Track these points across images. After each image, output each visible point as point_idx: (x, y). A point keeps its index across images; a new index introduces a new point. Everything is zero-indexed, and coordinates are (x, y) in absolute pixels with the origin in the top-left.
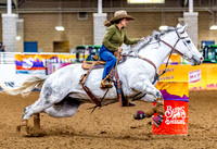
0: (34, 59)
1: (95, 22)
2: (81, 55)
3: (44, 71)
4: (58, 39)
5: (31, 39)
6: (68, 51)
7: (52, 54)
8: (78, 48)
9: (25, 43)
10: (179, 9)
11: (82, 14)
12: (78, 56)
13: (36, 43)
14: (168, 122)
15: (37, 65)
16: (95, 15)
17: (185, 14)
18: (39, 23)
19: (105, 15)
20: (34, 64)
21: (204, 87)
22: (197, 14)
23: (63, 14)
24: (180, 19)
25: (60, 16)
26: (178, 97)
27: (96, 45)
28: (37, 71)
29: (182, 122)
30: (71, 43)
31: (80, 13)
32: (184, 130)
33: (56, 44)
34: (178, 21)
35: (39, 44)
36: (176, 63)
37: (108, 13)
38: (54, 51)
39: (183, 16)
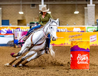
0: (7, 29)
1: (40, 9)
3: (12, 35)
4: (20, 18)
5: (6, 18)
6: (25, 25)
7: (17, 26)
8: (31, 23)
9: (2, 21)
10: (85, 2)
12: (30, 27)
13: (8, 20)
14: (79, 63)
15: (9, 32)
16: (40, 5)
17: (88, 5)
18: (10, 10)
20: (7, 32)
22: (94, 5)
23: (23, 5)
24: (85, 8)
25: (21, 6)
26: (84, 49)
28: (9, 36)
30: (27, 21)
31: (32, 5)
32: (87, 67)
33: (19, 21)
34: (84, 9)
35: (10, 21)
36: (83, 31)
37: (47, 5)
38: (18, 25)
39: (87, 7)
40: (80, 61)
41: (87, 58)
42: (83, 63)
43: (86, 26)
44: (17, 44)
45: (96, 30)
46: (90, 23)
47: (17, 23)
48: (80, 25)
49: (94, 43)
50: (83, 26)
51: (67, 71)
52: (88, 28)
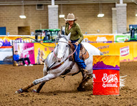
0: (4, 40)
1: (49, 11)
2: (39, 36)
3: (11, 49)
4: (22, 25)
5: (1, 25)
6: (29, 34)
7: (17, 36)
8: (37, 31)
10: (112, 1)
11: (40, 6)
12: (36, 37)
13: (5, 28)
14: (104, 86)
15: (6, 45)
16: (49, 6)
17: (117, 5)
18: (8, 13)
19: (57, 6)
20: (4, 44)
21: (131, 59)
22: (126, 5)
23: (25, 5)
24: (113, 9)
25: (23, 7)
26: (112, 67)
27: (50, 29)
28: (5, 49)
29: (115, 86)
30: (31, 28)
31: (38, 5)
32: (116, 92)
33: (20, 28)
34: (111, 11)
35: (7, 29)
36: (111, 42)
37: (59, 5)
38: (19, 34)
39: (115, 7)
40: (106, 83)
41: (116, 79)
42: (111, 86)
43: (115, 34)
44: (18, 61)
45: (129, 39)
46: (120, 30)
47: (17, 31)
48: (106, 32)
49: (126, 58)
50: (110, 35)
51: (88, 97)
52: (118, 36)
